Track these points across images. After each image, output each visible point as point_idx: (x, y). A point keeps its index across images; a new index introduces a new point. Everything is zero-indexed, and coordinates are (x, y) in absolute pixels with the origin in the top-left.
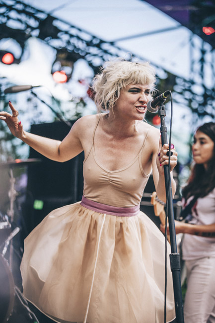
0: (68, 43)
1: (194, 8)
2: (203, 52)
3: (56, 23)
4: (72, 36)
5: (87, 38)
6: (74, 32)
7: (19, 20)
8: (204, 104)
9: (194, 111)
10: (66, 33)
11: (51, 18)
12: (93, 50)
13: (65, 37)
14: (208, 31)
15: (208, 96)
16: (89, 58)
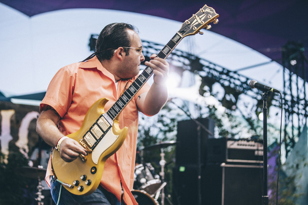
0: (208, 73)
1: (284, 50)
2: (290, 76)
3: (202, 62)
4: (210, 69)
5: (220, 69)
6: (212, 66)
7: (179, 61)
8: (292, 106)
9: (287, 110)
10: (208, 67)
11: (198, 59)
12: (224, 77)
13: (207, 70)
14: (293, 63)
15: (295, 102)
16: (222, 81)
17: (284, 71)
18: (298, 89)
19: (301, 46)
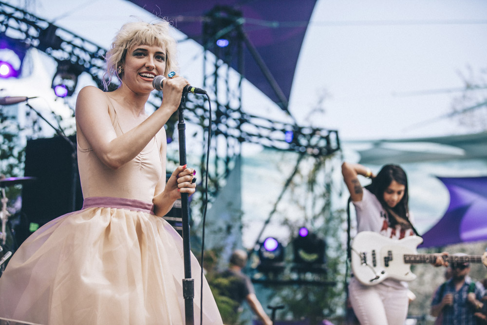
0: (71, 54)
1: (208, 20)
2: (217, 67)
3: (59, 33)
4: (75, 46)
5: (92, 49)
6: (78, 42)
7: (20, 30)
8: (218, 122)
9: (207, 129)
10: (69, 43)
11: (52, 28)
12: (99, 62)
13: (69, 48)
14: (222, 43)
15: (222, 113)
16: (94, 71)
17: (205, 58)
18: (228, 90)
19: (239, 14)
